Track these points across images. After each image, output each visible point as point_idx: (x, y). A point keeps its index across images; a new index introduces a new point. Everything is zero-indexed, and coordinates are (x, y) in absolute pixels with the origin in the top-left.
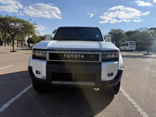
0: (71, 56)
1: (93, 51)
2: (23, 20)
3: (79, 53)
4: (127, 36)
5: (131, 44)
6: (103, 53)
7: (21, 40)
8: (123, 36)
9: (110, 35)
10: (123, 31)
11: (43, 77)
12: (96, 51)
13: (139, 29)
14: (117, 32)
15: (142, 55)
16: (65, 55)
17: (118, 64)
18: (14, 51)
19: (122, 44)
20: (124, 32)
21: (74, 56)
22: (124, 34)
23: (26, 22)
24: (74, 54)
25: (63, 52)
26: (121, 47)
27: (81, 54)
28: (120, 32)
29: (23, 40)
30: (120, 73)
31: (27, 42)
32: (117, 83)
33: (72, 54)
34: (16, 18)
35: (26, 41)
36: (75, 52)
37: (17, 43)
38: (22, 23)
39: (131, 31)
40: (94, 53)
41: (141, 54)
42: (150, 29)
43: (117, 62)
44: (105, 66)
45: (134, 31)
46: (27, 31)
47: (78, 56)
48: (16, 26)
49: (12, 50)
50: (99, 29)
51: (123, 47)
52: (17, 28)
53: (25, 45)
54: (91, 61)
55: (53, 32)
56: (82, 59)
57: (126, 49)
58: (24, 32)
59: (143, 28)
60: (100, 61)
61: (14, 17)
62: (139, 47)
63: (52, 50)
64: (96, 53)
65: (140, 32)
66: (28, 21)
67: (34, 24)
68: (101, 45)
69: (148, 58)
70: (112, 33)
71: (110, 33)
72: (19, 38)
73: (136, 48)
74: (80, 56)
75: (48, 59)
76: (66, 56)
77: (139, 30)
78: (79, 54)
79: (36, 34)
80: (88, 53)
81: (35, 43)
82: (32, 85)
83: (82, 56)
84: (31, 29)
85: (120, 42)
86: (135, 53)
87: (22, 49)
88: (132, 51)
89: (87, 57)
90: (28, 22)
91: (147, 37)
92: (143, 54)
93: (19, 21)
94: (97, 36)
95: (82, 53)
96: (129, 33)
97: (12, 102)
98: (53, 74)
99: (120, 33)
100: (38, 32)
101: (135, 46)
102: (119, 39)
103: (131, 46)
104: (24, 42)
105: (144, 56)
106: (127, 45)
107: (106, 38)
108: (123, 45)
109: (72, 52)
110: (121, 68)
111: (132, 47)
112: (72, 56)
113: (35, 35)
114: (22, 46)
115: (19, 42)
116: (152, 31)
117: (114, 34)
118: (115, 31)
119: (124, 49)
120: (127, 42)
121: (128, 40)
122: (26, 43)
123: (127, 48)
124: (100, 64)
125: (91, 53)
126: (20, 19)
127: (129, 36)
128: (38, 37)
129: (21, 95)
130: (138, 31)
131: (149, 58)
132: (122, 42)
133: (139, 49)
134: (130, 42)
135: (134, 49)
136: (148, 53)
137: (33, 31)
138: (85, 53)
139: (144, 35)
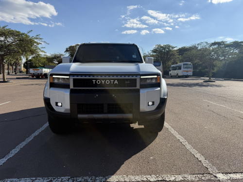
0: (101, 82)
1: (129, 75)
2: (18, 32)
3: (111, 77)
4: (179, 55)
5: (185, 66)
6: (142, 77)
7: (13, 64)
8: (173, 55)
9: (154, 54)
10: (173, 48)
11: (66, 110)
12: (132, 75)
13: (197, 44)
14: (164, 49)
15: (202, 83)
16: (94, 81)
17: (160, 90)
18: (4, 82)
19: (173, 67)
20: (175, 49)
21: (105, 81)
22: (175, 52)
23: (23, 36)
24: (106, 80)
25: (91, 77)
26: (172, 71)
27: (115, 80)
28: (168, 49)
29: (17, 64)
30: (163, 101)
31: (25, 66)
32: (161, 114)
33: (103, 79)
34: (7, 29)
35: (23, 65)
36: (107, 77)
37: (8, 69)
38: (17, 36)
39: (185, 47)
40: (131, 77)
41: (200, 81)
42: (212, 43)
43: (159, 89)
44: (143, 93)
45: (190, 47)
46: (25, 49)
47: (111, 82)
48: (8, 41)
49: (2, 80)
50: (136, 46)
51: (174, 71)
52: (8, 45)
53: (21, 72)
54: (127, 87)
55: (67, 51)
56: (116, 85)
57: (179, 75)
58: (20, 51)
59: (202, 43)
60: (138, 87)
61: (4, 27)
62: (198, 70)
63: (77, 75)
64: (133, 78)
65: (199, 48)
66: (26, 33)
67: (37, 38)
68: (139, 68)
69: (209, 86)
70: (157, 50)
71: (154, 51)
72: (11, 61)
73: (194, 72)
74: (114, 82)
75: (72, 87)
76: (96, 82)
77: (197, 46)
78: (112, 79)
79: (41, 53)
80: (123, 77)
81: (38, 68)
82: (47, 124)
83: (116, 82)
84: (32, 46)
85: (170, 63)
86: (192, 80)
87: (17, 78)
88: (187, 76)
89: (122, 82)
90: (26, 35)
91: (207, 55)
92: (202, 81)
93: (12, 33)
94: (134, 56)
95: (115, 77)
96: (182, 51)
97: (22, 147)
98: (79, 105)
99: (170, 51)
100: (42, 51)
101: (192, 70)
102: (169, 59)
103: (186, 69)
104: (18, 67)
105: (204, 84)
106: (180, 68)
107: (147, 59)
108: (175, 69)
109: (103, 77)
110: (164, 96)
111: (187, 72)
112: (103, 82)
113: (38, 55)
114: (16, 74)
115: (10, 67)
116: (216, 46)
117: (161, 52)
118: (162, 47)
119: (176, 75)
120: (179, 64)
121: (181, 61)
122: (23, 69)
123: (180, 73)
124: (138, 91)
125: (127, 77)
126: (13, 30)
127: (182, 55)
128: (44, 58)
129: (32, 138)
130: (195, 46)
131: (211, 86)
132: (173, 64)
133: (197, 74)
134: (184, 64)
135: (191, 73)
136: (210, 79)
137: (36, 50)
138: (119, 77)
139: (203, 54)
